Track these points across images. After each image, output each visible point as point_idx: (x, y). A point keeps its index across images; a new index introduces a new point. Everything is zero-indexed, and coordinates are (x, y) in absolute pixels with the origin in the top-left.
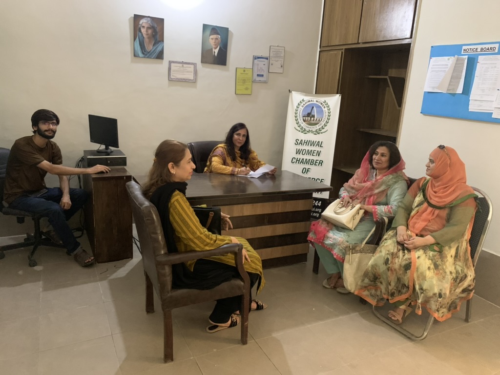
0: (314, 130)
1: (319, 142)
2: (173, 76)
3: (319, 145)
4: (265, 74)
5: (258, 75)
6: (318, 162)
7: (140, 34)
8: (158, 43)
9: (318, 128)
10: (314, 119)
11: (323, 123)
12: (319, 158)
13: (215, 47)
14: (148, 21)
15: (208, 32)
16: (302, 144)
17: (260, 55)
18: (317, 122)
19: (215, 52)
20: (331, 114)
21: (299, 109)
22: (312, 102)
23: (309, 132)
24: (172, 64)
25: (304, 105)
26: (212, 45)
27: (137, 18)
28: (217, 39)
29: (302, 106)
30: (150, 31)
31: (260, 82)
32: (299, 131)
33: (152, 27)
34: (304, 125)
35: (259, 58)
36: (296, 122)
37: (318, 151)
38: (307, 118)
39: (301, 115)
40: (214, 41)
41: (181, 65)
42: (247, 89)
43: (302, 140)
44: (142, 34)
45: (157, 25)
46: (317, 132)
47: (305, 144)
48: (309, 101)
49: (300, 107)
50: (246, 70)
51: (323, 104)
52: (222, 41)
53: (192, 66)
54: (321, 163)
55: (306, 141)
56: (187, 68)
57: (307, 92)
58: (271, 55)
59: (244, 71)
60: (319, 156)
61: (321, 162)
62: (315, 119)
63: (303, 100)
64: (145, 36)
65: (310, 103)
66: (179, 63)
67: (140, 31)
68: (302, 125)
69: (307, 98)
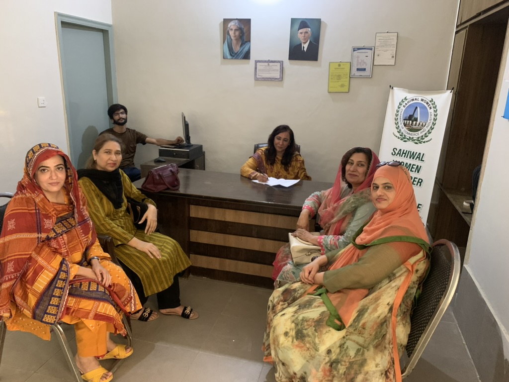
0: (415, 137)
1: (420, 154)
2: (259, 76)
3: (419, 158)
4: (368, 67)
5: (358, 70)
6: (417, 180)
7: (228, 37)
8: (245, 44)
9: (420, 135)
10: (416, 123)
11: (426, 129)
12: (418, 176)
13: (304, 41)
14: (236, 24)
15: (297, 26)
16: (400, 154)
17: (361, 45)
18: (419, 128)
19: (304, 48)
20: (437, 117)
21: (400, 110)
22: (416, 101)
23: (409, 139)
24: (258, 63)
25: (406, 104)
26: (301, 40)
27: (226, 21)
28: (306, 32)
29: (404, 106)
30: (237, 33)
31: (361, 77)
32: (399, 138)
33: (240, 29)
34: (404, 130)
35: (359, 49)
36: (395, 126)
37: (418, 166)
38: (408, 121)
39: (402, 117)
40: (303, 35)
41: (267, 64)
42: (342, 86)
43: (400, 150)
44: (230, 37)
45: (245, 25)
46: (419, 141)
47: (404, 155)
48: (413, 100)
49: (402, 107)
50: (341, 63)
51: (430, 103)
52: (312, 33)
53: (279, 64)
54: (420, 183)
55: (405, 152)
56: (273, 67)
57: (411, 88)
58: (376, 45)
59: (339, 65)
60: (418, 172)
61: (420, 181)
62: (418, 123)
63: (406, 99)
64: (232, 38)
65: (413, 102)
66: (265, 62)
67: (228, 34)
68: (402, 130)
69: (410, 96)
